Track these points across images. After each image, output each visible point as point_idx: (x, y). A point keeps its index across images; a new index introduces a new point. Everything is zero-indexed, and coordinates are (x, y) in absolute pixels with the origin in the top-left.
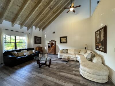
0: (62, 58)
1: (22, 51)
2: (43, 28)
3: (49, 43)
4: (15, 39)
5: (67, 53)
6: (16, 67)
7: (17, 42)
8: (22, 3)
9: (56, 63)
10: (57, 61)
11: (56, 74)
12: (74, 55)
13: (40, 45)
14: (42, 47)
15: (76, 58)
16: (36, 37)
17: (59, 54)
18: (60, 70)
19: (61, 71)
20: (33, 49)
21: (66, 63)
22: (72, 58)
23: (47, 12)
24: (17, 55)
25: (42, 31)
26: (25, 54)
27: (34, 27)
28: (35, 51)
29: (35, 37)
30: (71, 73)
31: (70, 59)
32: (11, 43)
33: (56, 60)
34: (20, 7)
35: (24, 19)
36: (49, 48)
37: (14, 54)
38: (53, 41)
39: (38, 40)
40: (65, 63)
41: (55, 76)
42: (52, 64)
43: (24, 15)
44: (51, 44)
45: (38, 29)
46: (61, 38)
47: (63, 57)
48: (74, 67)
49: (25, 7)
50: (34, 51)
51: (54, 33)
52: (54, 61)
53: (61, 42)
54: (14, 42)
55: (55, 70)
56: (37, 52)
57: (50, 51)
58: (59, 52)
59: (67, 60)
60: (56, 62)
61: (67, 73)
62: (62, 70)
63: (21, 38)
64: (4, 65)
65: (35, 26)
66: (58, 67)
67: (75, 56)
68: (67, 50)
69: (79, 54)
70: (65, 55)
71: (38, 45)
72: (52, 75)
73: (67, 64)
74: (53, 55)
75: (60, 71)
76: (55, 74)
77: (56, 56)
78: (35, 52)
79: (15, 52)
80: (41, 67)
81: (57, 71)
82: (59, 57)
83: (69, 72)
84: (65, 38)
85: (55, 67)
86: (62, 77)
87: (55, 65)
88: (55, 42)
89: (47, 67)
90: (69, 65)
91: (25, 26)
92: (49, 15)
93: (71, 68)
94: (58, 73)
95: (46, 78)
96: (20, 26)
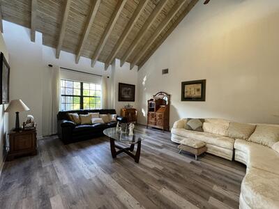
0: (181, 142)
1: (89, 114)
2: (139, 61)
3: (152, 100)
4: (82, 89)
5: (201, 129)
6: (72, 146)
7: (84, 95)
8: (89, 6)
9: (161, 154)
10: (164, 151)
11: (148, 188)
12: (226, 140)
13: (131, 104)
14: (135, 110)
15: (234, 150)
16: (121, 86)
17: (173, 130)
18: (162, 178)
19: (167, 184)
20: (113, 112)
21: (192, 163)
22: (215, 150)
23: (147, 18)
24: (78, 121)
25: (138, 70)
26: (93, 120)
27: (118, 61)
28: (117, 117)
29: (120, 84)
30: (199, 199)
31: (210, 151)
32: (73, 96)
33: (164, 146)
34: (86, 16)
35: (96, 44)
36: (151, 113)
37: (73, 118)
38: (161, 93)
39: (126, 91)
40: (188, 160)
41: (140, 193)
42: (147, 156)
43: (95, 35)
44: (156, 101)
45: (126, 65)
46: (186, 86)
47: (185, 139)
48: (218, 181)
49: (94, 14)
50: (113, 117)
51: (166, 71)
52: (156, 149)
53: (184, 98)
54: (79, 95)
55: (150, 173)
56: (120, 119)
57: (153, 121)
58: (175, 124)
59: (195, 152)
60: (159, 150)
61: (183, 195)
62: (170, 182)
63: (92, 86)
64: (57, 137)
65: (121, 59)
66: (160, 168)
67: (228, 144)
68: (203, 121)
69: (246, 140)
70: (192, 135)
71: (126, 103)
72: (134, 187)
73: (192, 166)
74: (159, 132)
75: (162, 183)
76: (145, 187)
77: (166, 134)
78: (115, 119)
79: (76, 114)
80: (118, 156)
81: (154, 180)
82: (173, 140)
83: (194, 196)
84: (199, 86)
85: (152, 165)
86: (164, 204)
87: (155, 161)
88: (169, 96)
89: (131, 161)
90: (199, 171)
91: (98, 60)
92: (151, 24)
93: (205, 184)
94: (154, 187)
95: (115, 191)
96: (90, 60)
